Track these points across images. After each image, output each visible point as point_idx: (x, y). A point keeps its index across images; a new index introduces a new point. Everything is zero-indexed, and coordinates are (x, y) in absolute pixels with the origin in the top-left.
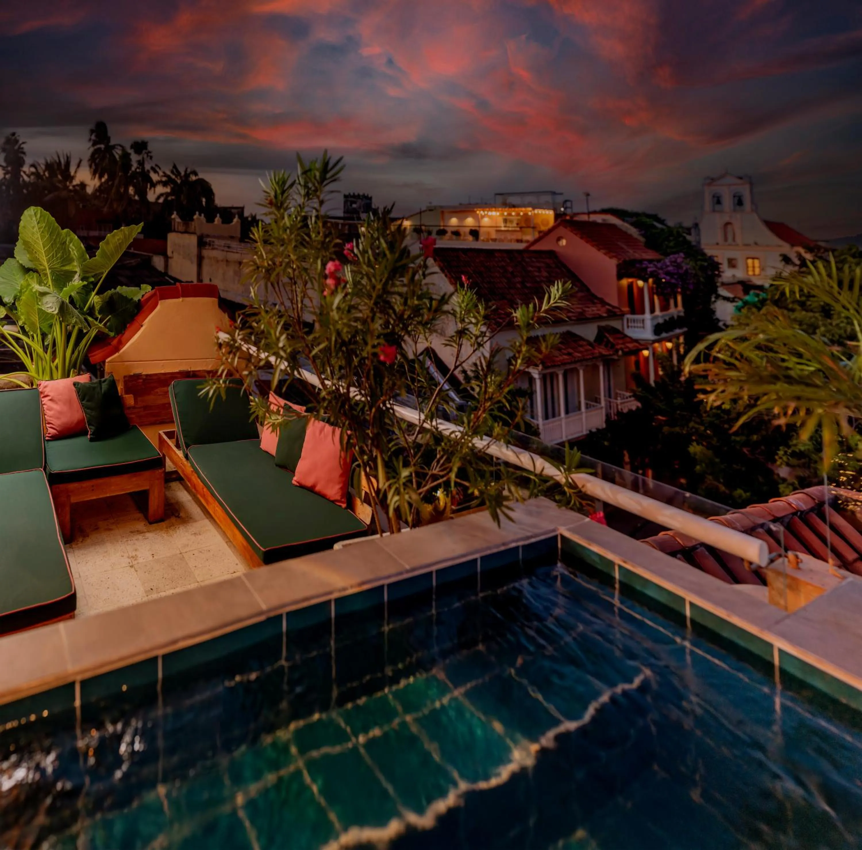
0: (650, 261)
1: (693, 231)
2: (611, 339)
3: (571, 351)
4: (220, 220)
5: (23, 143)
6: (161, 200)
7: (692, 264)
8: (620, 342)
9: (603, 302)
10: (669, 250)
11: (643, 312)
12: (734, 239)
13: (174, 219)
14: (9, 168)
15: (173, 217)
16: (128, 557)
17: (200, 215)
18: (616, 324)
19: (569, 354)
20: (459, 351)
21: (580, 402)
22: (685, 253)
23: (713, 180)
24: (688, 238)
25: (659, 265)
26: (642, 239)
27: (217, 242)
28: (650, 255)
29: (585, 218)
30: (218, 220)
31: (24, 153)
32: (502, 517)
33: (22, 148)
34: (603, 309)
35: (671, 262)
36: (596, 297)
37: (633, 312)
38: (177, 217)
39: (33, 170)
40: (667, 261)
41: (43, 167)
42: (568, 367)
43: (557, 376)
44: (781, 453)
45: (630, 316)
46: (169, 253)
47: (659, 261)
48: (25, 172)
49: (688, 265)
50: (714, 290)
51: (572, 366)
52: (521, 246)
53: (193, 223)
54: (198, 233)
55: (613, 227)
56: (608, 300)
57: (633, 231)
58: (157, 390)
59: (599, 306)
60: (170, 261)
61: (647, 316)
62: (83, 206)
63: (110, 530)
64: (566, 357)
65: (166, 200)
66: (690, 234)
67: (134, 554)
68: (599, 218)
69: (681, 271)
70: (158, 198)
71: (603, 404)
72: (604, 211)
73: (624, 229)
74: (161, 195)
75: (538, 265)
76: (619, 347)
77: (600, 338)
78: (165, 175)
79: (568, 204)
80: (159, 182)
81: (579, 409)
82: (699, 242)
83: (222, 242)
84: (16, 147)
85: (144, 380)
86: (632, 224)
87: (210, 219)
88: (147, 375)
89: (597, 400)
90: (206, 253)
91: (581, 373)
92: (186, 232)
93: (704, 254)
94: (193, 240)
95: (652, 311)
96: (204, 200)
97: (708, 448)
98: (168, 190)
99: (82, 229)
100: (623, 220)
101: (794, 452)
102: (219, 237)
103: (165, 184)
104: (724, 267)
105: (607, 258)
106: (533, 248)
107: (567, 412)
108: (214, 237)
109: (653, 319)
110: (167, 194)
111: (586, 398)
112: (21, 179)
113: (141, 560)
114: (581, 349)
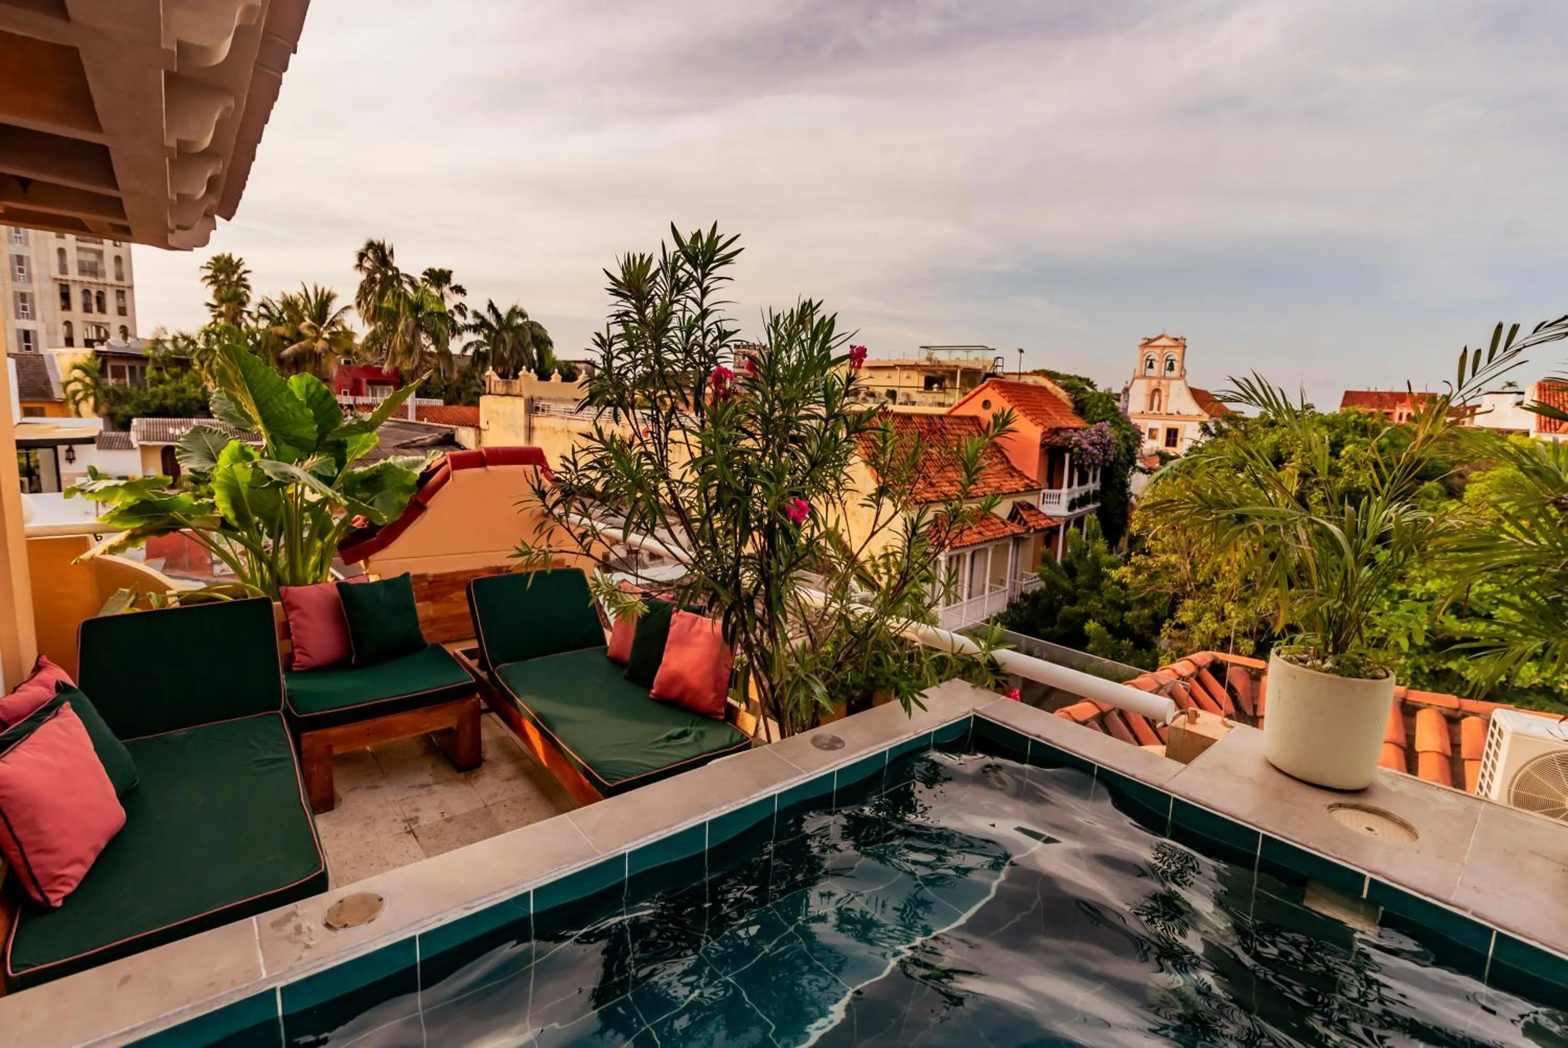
0: (1076, 430)
1: (1122, 397)
2: (1025, 516)
3: (981, 529)
4: (560, 377)
5: (246, 272)
6: (470, 352)
7: (1116, 433)
8: (1033, 518)
9: (1022, 475)
10: (1095, 418)
11: (1060, 487)
12: (1159, 409)
13: (489, 376)
14: (223, 309)
15: (487, 373)
16: (404, 821)
17: (529, 370)
18: (1031, 500)
19: (980, 533)
20: (878, 514)
21: (984, 585)
22: (1112, 421)
23: (1150, 341)
24: (1117, 404)
25: (1084, 434)
26: (1071, 405)
27: (554, 406)
28: (1077, 422)
29: (1015, 379)
30: (556, 377)
31: (248, 287)
32: (913, 704)
33: (245, 280)
34: (1022, 483)
35: (1097, 431)
36: (1015, 469)
37: (1051, 487)
38: (494, 373)
39: (263, 311)
40: (1093, 429)
41: (280, 307)
42: (976, 548)
43: (965, 557)
44: (1166, 625)
45: (1047, 491)
46: (483, 424)
47: (1084, 430)
48: (249, 313)
49: (1111, 433)
50: (1132, 462)
51: (981, 546)
52: (943, 411)
53: (518, 381)
54: (526, 395)
55: (1043, 389)
56: (1027, 474)
57: (1063, 395)
58: (452, 596)
59: (1017, 479)
60: (483, 433)
61: (1065, 490)
62: (346, 362)
63: (376, 787)
64: (975, 536)
65: (477, 352)
66: (1119, 400)
67: (413, 815)
68: (1030, 380)
69: (1104, 441)
70: (465, 349)
71: (1007, 586)
72: (1036, 373)
73: (1053, 392)
74: (470, 344)
75: (958, 432)
76: (1031, 524)
77: (1013, 516)
78: (476, 314)
79: (1000, 362)
80: (468, 327)
81: (983, 592)
82: (1126, 409)
83: (562, 407)
84: (235, 277)
85: (430, 583)
86: (1064, 387)
87: (544, 376)
88: (435, 576)
89: (1002, 583)
90: (537, 421)
91: (990, 553)
92: (507, 395)
93: (1129, 423)
94: (519, 405)
95: (1070, 485)
96: (535, 351)
97: (1102, 625)
98: (481, 338)
99: (345, 394)
100: (1054, 383)
101: (1177, 624)
102: (556, 400)
103: (475, 329)
104: (1146, 437)
105: (1032, 425)
106: (956, 413)
107: (970, 597)
108: (549, 400)
109: (1068, 494)
110: (479, 344)
111: (991, 581)
112: (243, 325)
113: (423, 822)
114: (992, 527)
